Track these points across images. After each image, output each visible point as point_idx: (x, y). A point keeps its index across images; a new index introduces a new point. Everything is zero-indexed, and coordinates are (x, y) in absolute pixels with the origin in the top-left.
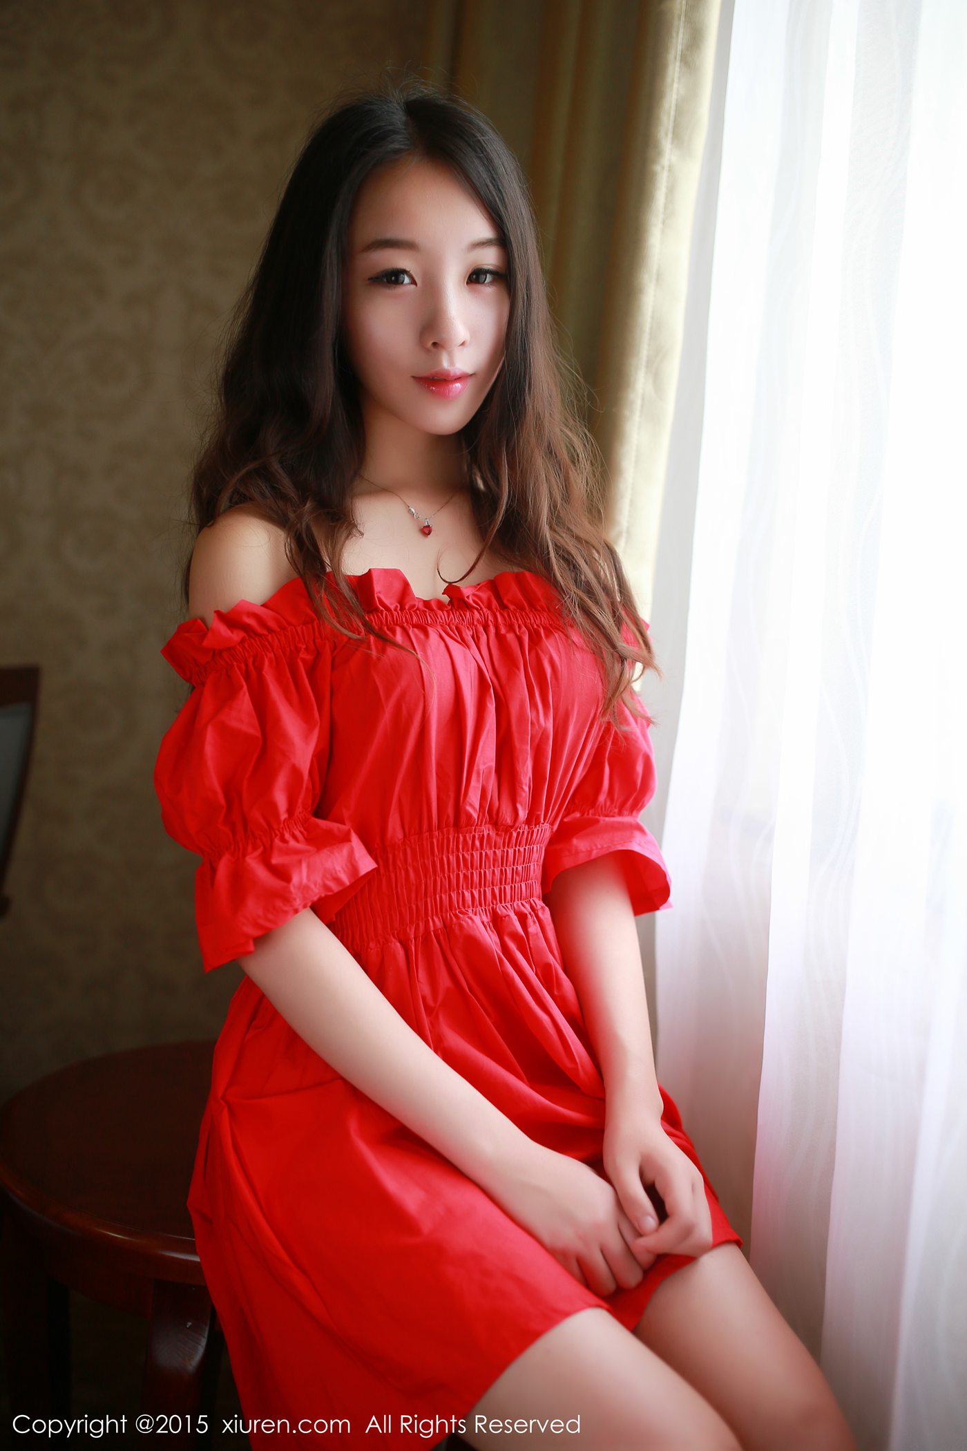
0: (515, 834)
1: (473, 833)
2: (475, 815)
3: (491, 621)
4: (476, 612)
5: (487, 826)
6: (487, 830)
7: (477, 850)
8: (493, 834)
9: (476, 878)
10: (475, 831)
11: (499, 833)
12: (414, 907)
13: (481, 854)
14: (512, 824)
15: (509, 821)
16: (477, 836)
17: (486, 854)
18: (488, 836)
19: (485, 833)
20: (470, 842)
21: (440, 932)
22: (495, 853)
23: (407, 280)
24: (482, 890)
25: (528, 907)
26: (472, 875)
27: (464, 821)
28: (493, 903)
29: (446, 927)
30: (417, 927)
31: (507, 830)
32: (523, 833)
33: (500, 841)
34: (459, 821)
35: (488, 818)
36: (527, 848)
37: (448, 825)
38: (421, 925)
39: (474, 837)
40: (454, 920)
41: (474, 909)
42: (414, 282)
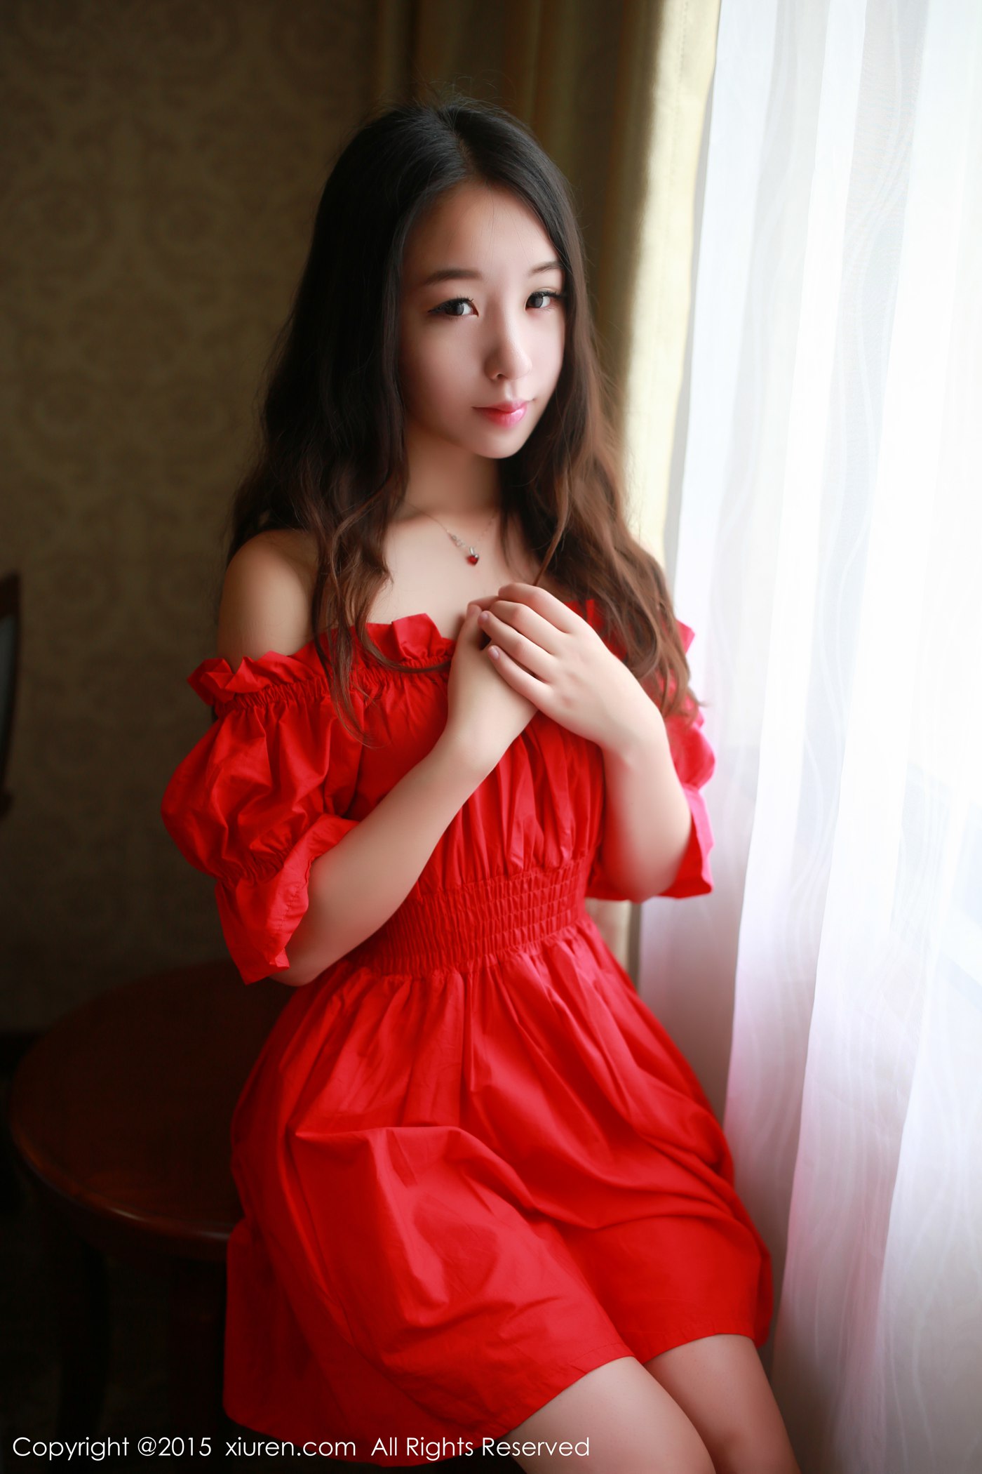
1: (521, 878)
2: (521, 864)
5: (535, 869)
6: (534, 874)
7: (525, 892)
8: (540, 876)
9: (525, 917)
10: (523, 876)
11: (547, 874)
13: (529, 895)
14: (558, 865)
15: (555, 863)
16: (525, 880)
17: (534, 895)
18: (536, 878)
19: (533, 878)
20: (519, 887)
21: (495, 968)
22: (542, 892)
23: (467, 309)
24: (531, 926)
25: (574, 931)
26: (522, 913)
27: (511, 869)
28: (541, 937)
29: (501, 964)
30: (476, 961)
31: (555, 870)
32: (570, 868)
33: (547, 881)
34: (508, 870)
35: (535, 863)
36: (573, 879)
37: (498, 874)
38: (479, 961)
39: (522, 882)
40: (506, 957)
41: (524, 945)
42: (474, 313)
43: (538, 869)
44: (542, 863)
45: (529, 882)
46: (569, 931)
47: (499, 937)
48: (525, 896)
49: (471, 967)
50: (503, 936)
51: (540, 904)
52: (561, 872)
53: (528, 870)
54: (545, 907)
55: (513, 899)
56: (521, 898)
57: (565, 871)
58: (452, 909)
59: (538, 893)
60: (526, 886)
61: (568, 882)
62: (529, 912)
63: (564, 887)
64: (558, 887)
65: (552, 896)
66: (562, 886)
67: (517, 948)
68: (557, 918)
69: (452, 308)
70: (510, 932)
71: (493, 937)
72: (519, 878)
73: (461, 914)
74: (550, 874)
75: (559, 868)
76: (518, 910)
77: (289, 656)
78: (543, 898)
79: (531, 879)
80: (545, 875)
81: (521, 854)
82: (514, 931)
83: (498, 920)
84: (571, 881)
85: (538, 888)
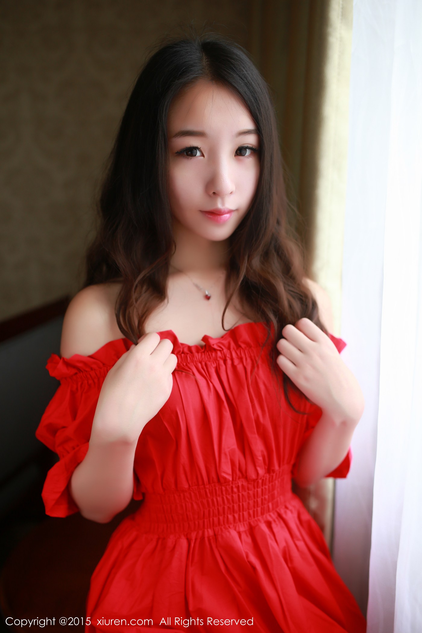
1: (231, 485)
2: (228, 477)
5: (240, 480)
7: (235, 493)
8: (245, 484)
13: (238, 495)
17: (242, 495)
18: (242, 485)
19: (240, 484)
20: (230, 490)
21: (211, 538)
22: (248, 493)
23: (198, 154)
24: (241, 514)
25: (274, 516)
26: (233, 506)
27: (222, 480)
28: (249, 519)
29: (215, 535)
30: (198, 533)
31: (254, 481)
32: (266, 479)
33: (251, 486)
34: (220, 480)
35: (241, 475)
36: (270, 485)
37: (214, 483)
38: (201, 532)
40: (220, 532)
41: (235, 525)
42: (203, 155)
43: (243, 480)
44: (245, 476)
45: (238, 487)
46: (270, 516)
47: (216, 519)
48: (235, 496)
49: (194, 535)
50: (219, 519)
51: (247, 500)
52: (260, 481)
54: (251, 502)
55: (227, 497)
56: (232, 496)
57: (263, 480)
59: (245, 494)
60: (235, 490)
61: (267, 487)
62: (239, 505)
63: (264, 490)
64: (259, 490)
65: (256, 495)
66: (262, 489)
67: (229, 527)
68: (262, 508)
69: (189, 152)
70: (224, 517)
71: (211, 519)
72: (229, 485)
74: (252, 483)
76: (230, 504)
78: (249, 497)
79: (238, 486)
80: (249, 483)
81: (230, 471)
82: (228, 517)
83: (215, 509)
84: (269, 486)
85: (245, 491)
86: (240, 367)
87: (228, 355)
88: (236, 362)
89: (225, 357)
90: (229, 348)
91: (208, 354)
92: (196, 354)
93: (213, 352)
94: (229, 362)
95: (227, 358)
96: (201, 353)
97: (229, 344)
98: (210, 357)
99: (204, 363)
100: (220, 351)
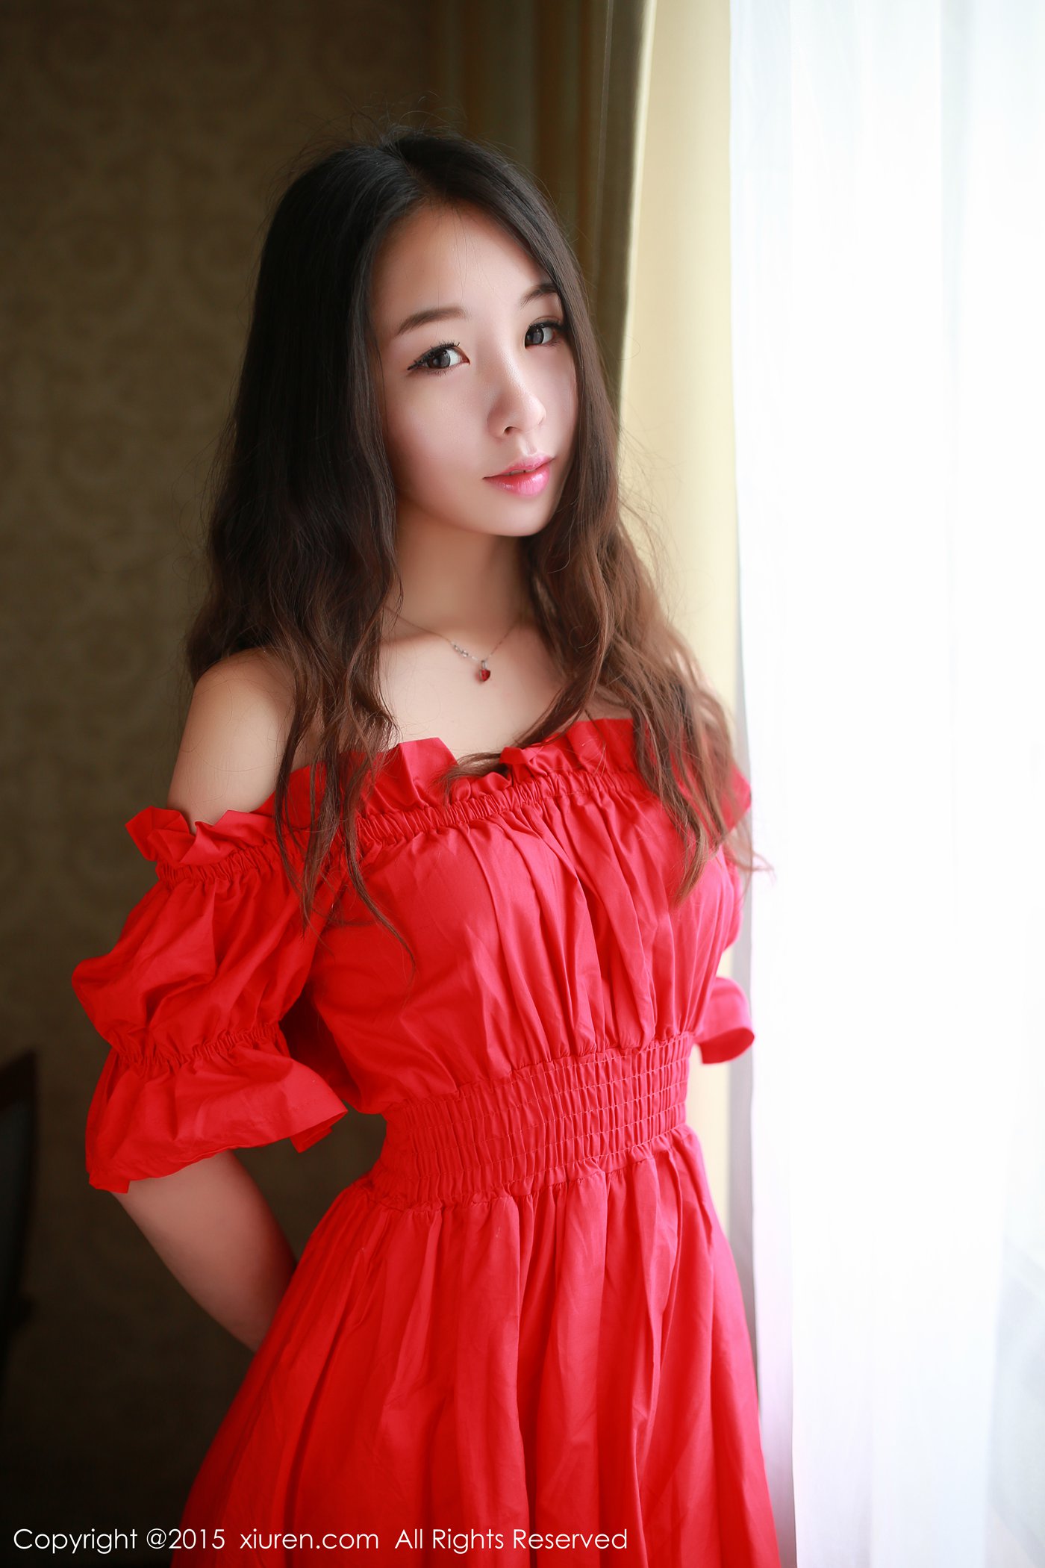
0: (644, 1056)
1: (595, 1061)
2: (592, 1039)
3: (563, 790)
4: (542, 780)
5: (610, 1050)
6: (609, 1055)
7: (603, 1082)
8: (618, 1060)
9: (606, 1118)
10: (596, 1059)
11: (625, 1057)
12: (533, 1156)
13: (609, 1086)
14: (638, 1045)
15: (635, 1043)
16: (600, 1065)
17: (615, 1086)
18: (613, 1061)
19: (610, 1061)
20: (594, 1073)
21: (561, 1189)
22: (624, 1083)
23: (453, 357)
24: (614, 1132)
25: (668, 1143)
26: (601, 1113)
27: (581, 1048)
28: (626, 1145)
29: (572, 1180)
30: (536, 1179)
31: (634, 1053)
32: (654, 1052)
33: (628, 1067)
34: (576, 1048)
35: (609, 1042)
36: (663, 1069)
37: (564, 1055)
38: (541, 1177)
39: (597, 1066)
40: (580, 1172)
41: (602, 1156)
42: (466, 360)
43: (614, 1051)
44: (617, 1043)
45: (606, 1068)
46: (662, 1141)
47: (570, 1143)
49: (528, 1187)
50: (576, 1142)
51: (624, 1100)
53: (601, 1052)
55: (587, 1090)
56: (598, 1089)
57: (649, 1054)
58: (502, 1106)
59: (619, 1084)
60: (602, 1073)
61: (656, 1072)
62: (610, 1111)
63: (651, 1078)
64: (644, 1078)
65: (637, 1090)
66: (648, 1077)
67: (595, 1162)
68: (648, 1121)
69: (435, 360)
70: (585, 1138)
71: (562, 1142)
72: (592, 1059)
73: (515, 1111)
74: (630, 1058)
75: (639, 1048)
76: (596, 1107)
77: (253, 813)
78: (626, 1093)
79: (607, 1064)
81: (592, 1028)
82: (591, 1138)
83: (569, 1118)
84: (660, 1072)
85: (619, 1078)
86: (591, 810)
87: (562, 786)
88: (580, 801)
89: (557, 789)
90: (560, 772)
91: (522, 788)
92: (499, 794)
93: (531, 783)
94: (566, 802)
95: (561, 792)
96: (508, 788)
97: (559, 762)
98: (528, 794)
99: (519, 811)
100: (544, 776)
